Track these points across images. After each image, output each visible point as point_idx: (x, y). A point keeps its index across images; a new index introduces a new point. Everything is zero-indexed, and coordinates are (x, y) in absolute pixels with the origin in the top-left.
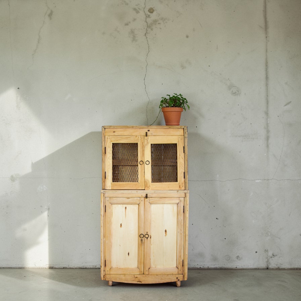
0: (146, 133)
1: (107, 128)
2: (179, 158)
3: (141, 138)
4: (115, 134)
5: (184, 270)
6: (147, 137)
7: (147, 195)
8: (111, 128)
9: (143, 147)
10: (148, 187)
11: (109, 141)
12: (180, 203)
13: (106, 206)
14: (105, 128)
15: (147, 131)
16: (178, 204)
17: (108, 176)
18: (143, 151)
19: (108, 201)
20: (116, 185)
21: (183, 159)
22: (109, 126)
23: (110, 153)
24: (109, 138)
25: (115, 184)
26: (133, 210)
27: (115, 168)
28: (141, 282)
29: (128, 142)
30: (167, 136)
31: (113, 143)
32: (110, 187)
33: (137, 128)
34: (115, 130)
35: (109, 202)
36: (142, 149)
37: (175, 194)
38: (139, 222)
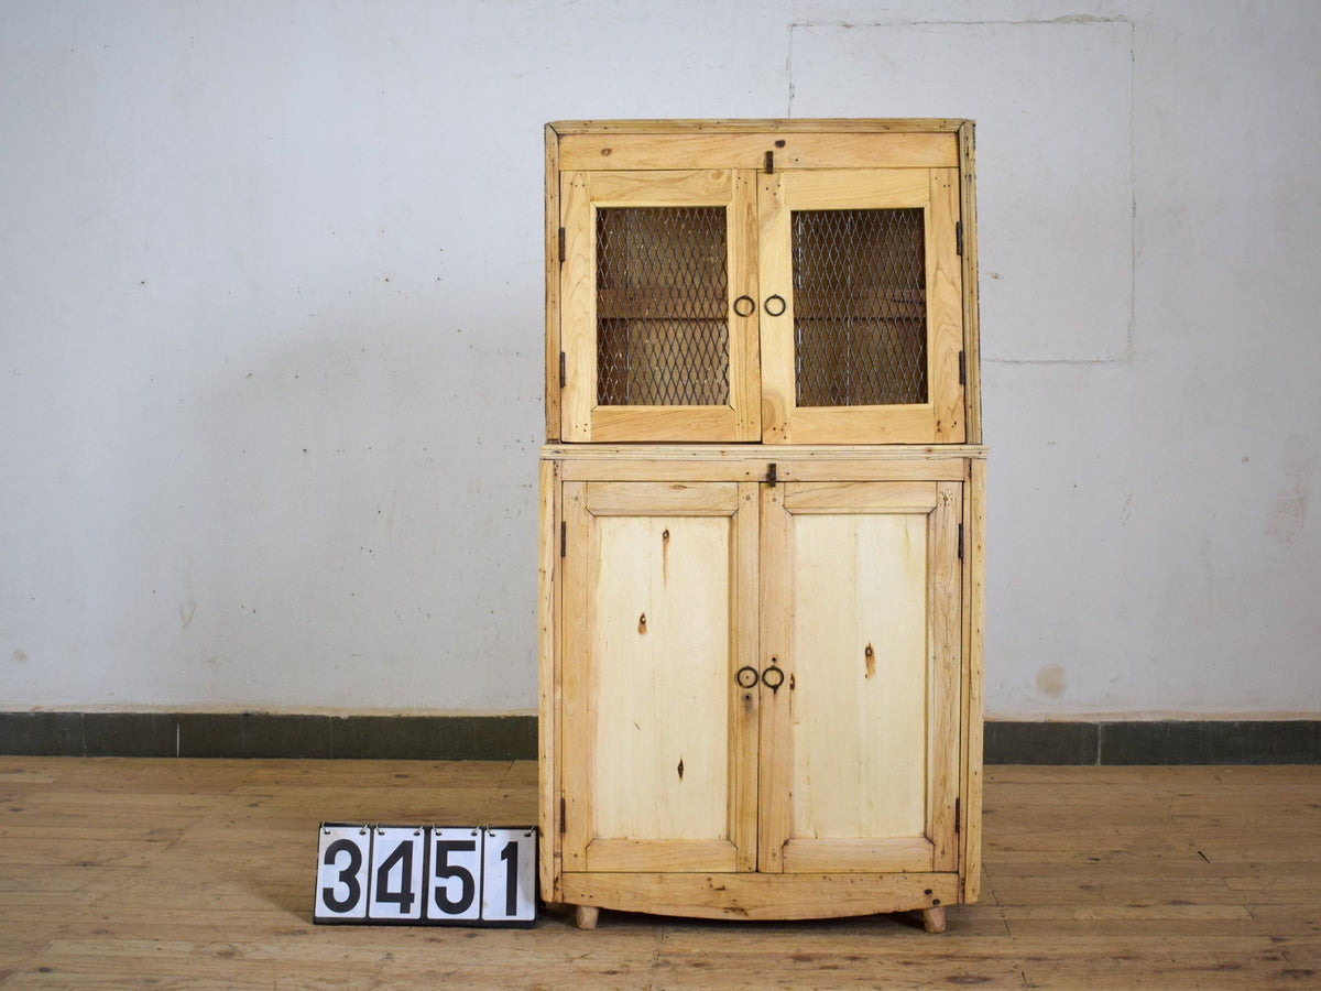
0: (769, 155)
1: (571, 130)
2: (935, 284)
3: (741, 182)
4: (613, 161)
5: (962, 853)
6: (775, 175)
7: (772, 467)
8: (591, 130)
9: (753, 227)
10: (779, 426)
11: (580, 194)
12: (940, 509)
13: (568, 526)
14: (560, 131)
15: (773, 148)
16: (932, 517)
17: (576, 373)
18: (754, 246)
19: (576, 499)
20: (617, 422)
21: (953, 284)
22: (579, 122)
23: (588, 260)
24: (579, 182)
25: (611, 414)
26: (702, 542)
27: (609, 330)
28: (746, 914)
29: (674, 200)
30: (875, 168)
31: (598, 209)
32: (589, 428)
33: (724, 130)
34: (610, 142)
35: (583, 506)
36: (748, 238)
37: (914, 464)
38: (734, 608)
